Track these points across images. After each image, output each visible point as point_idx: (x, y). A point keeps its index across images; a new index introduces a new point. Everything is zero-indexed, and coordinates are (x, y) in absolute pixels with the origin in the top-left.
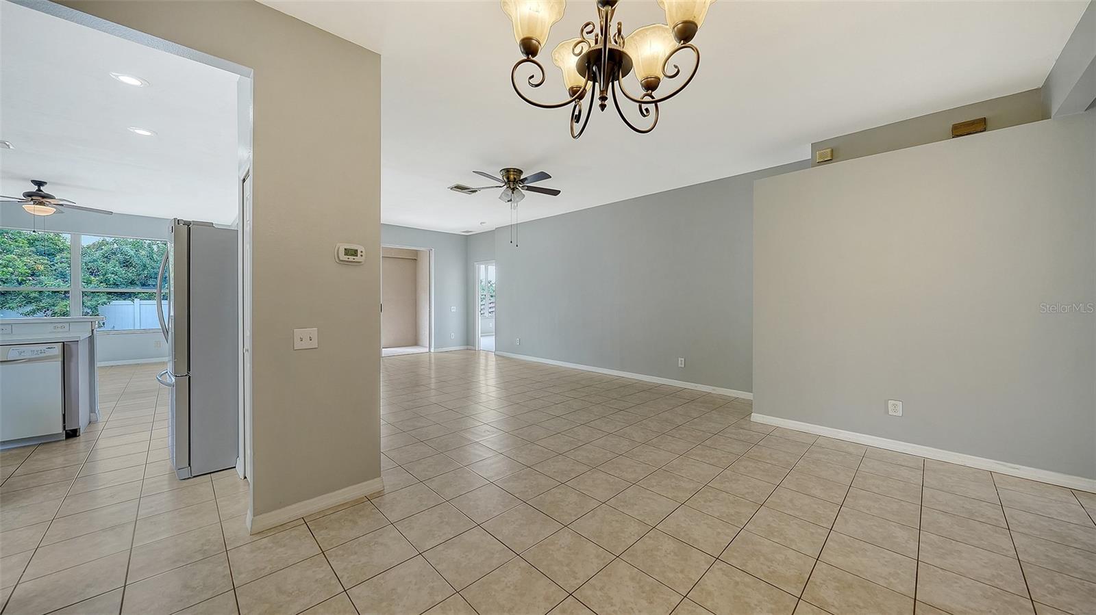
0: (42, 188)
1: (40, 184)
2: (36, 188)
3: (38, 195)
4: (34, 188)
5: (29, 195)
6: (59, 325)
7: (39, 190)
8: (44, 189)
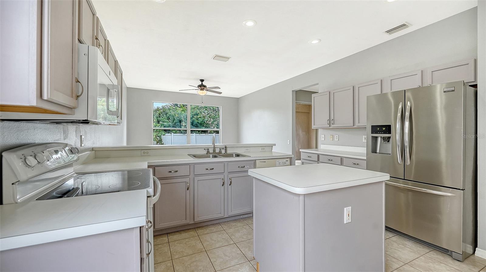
1: (202, 81)
3: (202, 87)
4: (200, 83)
5: (200, 86)
6: (263, 148)
7: (202, 84)
8: (204, 83)
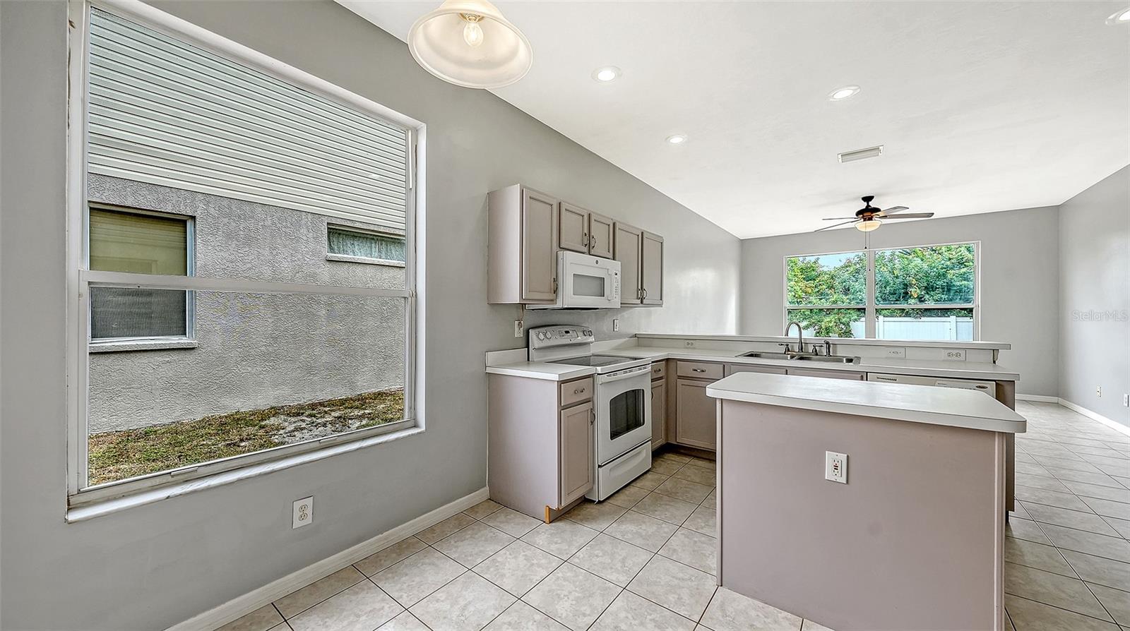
0: (870, 203)
1: (868, 199)
2: (865, 204)
3: (868, 213)
4: (863, 205)
6: (954, 352)
7: (868, 206)
8: (873, 204)
